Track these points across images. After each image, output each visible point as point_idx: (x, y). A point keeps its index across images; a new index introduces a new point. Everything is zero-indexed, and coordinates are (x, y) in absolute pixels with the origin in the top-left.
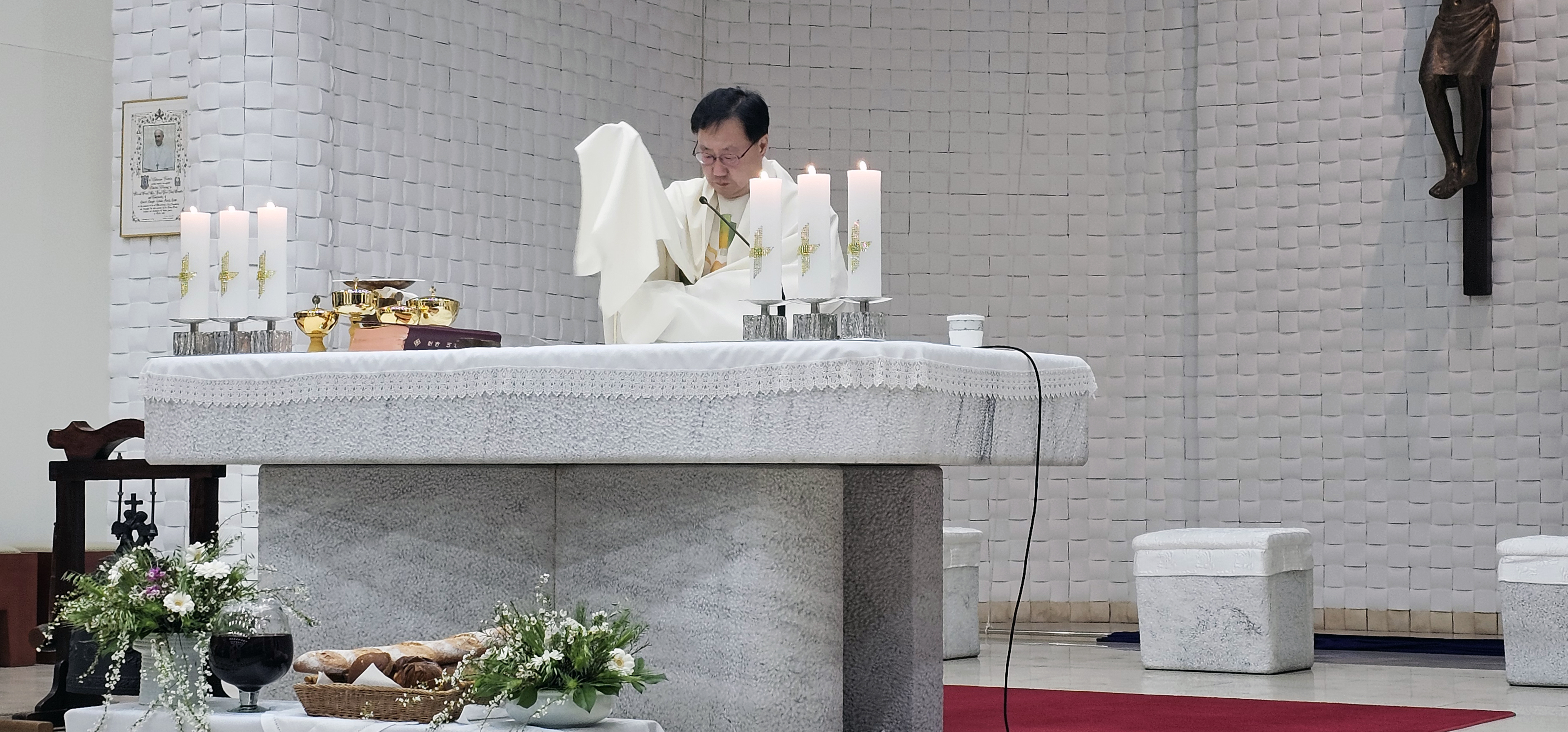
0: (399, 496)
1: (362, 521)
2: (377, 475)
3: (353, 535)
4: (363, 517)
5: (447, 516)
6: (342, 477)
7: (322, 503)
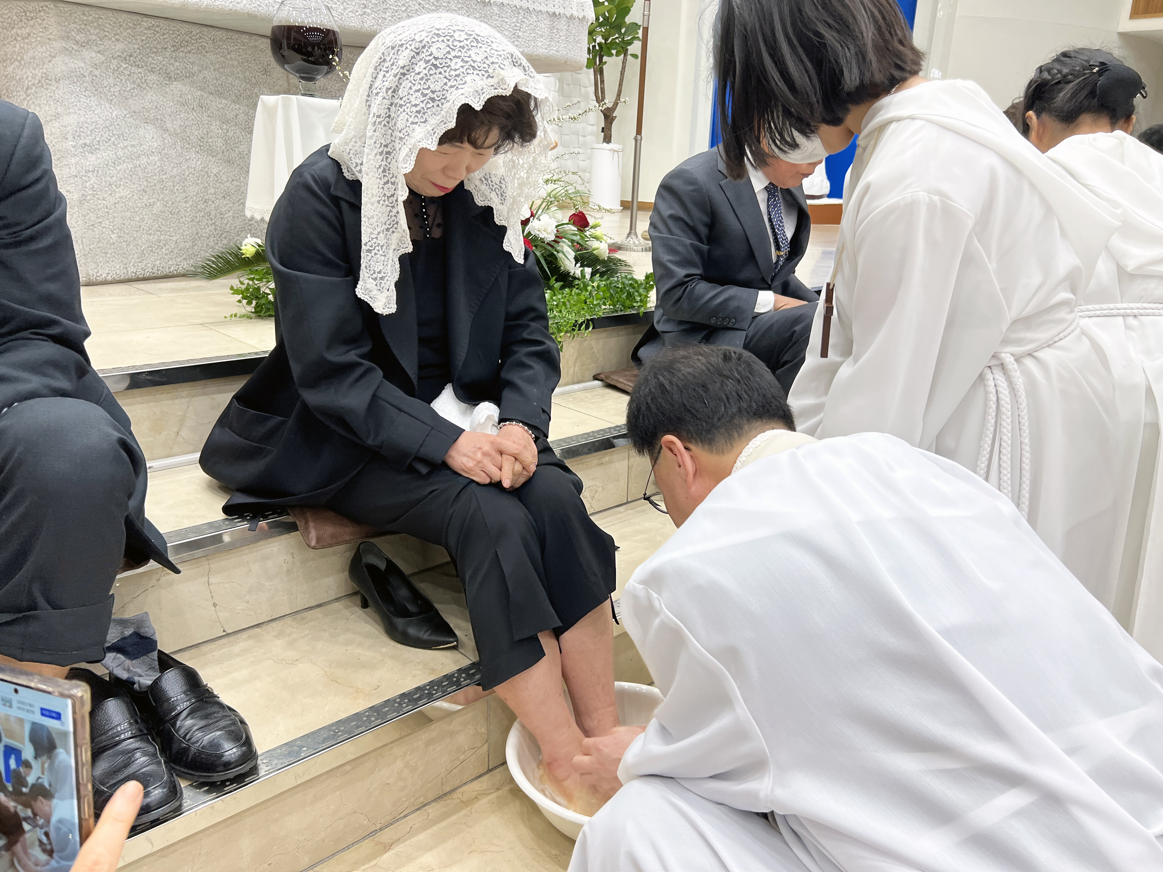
0: (178, 49)
1: (149, 68)
2: (158, 26)
3: (143, 81)
4: (150, 64)
5: (216, 72)
6: (129, 24)
7: (113, 47)
